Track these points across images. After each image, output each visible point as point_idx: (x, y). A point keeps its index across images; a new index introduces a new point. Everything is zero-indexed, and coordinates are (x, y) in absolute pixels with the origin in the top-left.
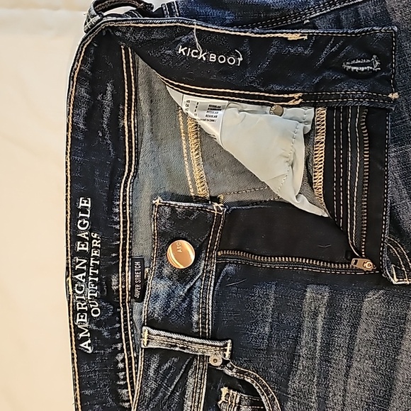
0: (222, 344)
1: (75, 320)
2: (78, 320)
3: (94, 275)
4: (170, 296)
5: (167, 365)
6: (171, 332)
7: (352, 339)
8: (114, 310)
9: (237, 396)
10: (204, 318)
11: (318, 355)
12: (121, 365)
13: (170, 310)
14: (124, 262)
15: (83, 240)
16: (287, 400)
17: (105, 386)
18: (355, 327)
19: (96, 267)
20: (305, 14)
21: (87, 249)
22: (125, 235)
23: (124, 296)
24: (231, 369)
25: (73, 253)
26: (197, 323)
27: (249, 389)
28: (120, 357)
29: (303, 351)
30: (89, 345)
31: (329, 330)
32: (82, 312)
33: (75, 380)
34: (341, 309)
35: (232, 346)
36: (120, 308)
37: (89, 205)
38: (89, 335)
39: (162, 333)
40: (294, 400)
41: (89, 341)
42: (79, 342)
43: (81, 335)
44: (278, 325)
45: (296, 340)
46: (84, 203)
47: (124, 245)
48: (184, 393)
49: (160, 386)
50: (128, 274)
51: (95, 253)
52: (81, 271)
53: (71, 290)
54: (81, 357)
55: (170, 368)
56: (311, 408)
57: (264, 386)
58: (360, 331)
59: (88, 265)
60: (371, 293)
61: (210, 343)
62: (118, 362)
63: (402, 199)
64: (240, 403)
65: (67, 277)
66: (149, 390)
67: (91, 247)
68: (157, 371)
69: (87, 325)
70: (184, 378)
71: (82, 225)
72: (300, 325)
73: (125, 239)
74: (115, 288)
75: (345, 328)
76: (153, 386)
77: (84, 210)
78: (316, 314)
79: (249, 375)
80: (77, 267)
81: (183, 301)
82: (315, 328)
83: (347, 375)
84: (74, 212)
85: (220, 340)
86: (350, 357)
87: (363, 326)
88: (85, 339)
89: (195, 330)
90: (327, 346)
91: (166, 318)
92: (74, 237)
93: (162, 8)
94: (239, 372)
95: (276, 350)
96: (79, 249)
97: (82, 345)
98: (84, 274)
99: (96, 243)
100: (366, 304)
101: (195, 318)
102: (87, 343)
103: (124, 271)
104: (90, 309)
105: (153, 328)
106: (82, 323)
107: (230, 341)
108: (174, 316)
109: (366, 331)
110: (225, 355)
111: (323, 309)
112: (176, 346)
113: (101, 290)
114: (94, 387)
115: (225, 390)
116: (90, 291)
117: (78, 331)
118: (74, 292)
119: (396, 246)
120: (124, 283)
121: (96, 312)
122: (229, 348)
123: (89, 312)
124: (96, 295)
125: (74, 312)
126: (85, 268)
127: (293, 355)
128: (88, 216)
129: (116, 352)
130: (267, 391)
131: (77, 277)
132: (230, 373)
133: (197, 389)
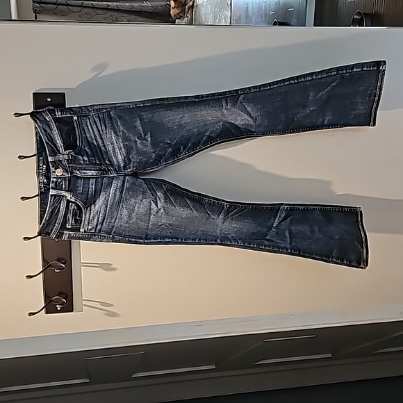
4: (57, 182)
5: (56, 198)
6: (57, 190)
10: (66, 186)
21: (42, 168)
26: (64, 187)
32: (41, 182)
37: (42, 159)
39: (55, 190)
48: (60, 206)
49: (54, 203)
59: (42, 171)
60: (105, 178)
61: (67, 192)
66: (51, 205)
68: (53, 200)
70: (60, 202)
71: (41, 163)
72: (89, 187)
80: (39, 172)
81: (60, 183)
85: (70, 192)
89: (63, 189)
91: (56, 187)
96: (40, 168)
105: (53, 189)
106: (41, 185)
107: (72, 192)
108: (58, 186)
110: (71, 196)
112: (58, 193)
117: (40, 187)
121: (45, 182)
123: (43, 182)
125: (39, 183)
128: (42, 161)
133: (64, 204)
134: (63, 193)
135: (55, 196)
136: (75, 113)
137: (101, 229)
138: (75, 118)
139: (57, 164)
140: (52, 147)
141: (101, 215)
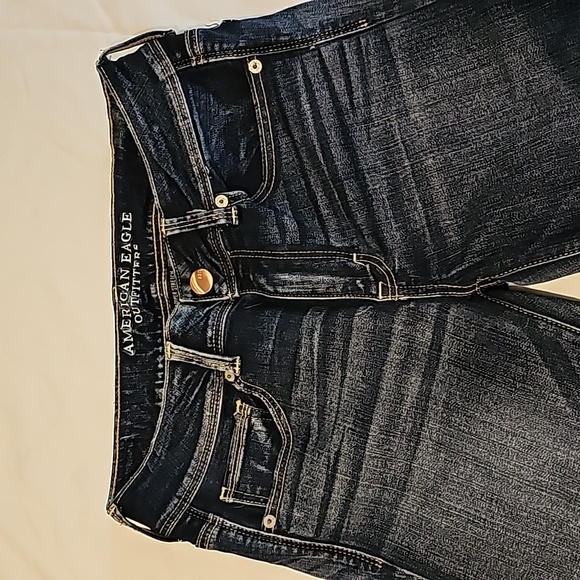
0: (231, 359)
1: (120, 325)
2: (123, 326)
3: (137, 285)
4: (191, 316)
5: (188, 377)
6: (188, 348)
7: (346, 352)
8: (155, 317)
9: (248, 409)
10: (217, 334)
11: (315, 367)
12: (160, 366)
13: (188, 327)
14: (160, 273)
15: (127, 253)
16: (291, 410)
17: (143, 387)
18: (347, 342)
19: (138, 277)
20: (312, 40)
21: (130, 261)
22: (158, 246)
23: (164, 304)
24: (239, 384)
25: (118, 264)
26: (211, 338)
27: (258, 403)
28: (160, 359)
29: (303, 364)
30: (132, 349)
31: (325, 345)
32: (126, 318)
33: (116, 380)
34: (335, 325)
35: (241, 362)
36: (161, 315)
37: (130, 220)
38: (132, 340)
39: (181, 348)
40: (297, 410)
41: (132, 345)
42: (123, 345)
43: (125, 340)
44: (280, 343)
45: (296, 355)
46: (127, 218)
47: (159, 256)
48: (203, 404)
49: (183, 395)
50: (164, 283)
51: (136, 265)
52: (125, 281)
53: (116, 298)
54: (124, 360)
55: (190, 380)
56: (312, 415)
57: (270, 400)
58: (351, 345)
59: (130, 275)
60: (361, 308)
61: (220, 358)
62: (158, 363)
63: (387, 219)
64: (251, 415)
65: (113, 285)
66: (173, 398)
67: (133, 260)
68: (179, 382)
69: (130, 330)
70: (203, 390)
71: (125, 237)
72: (299, 341)
73: (158, 250)
74: (154, 296)
75: (338, 343)
76: (177, 394)
77: (126, 224)
78: (313, 331)
79: (256, 390)
80: (121, 277)
81: (201, 320)
82: (312, 344)
83: (342, 385)
84: (118, 226)
85: (230, 356)
86: (344, 368)
87: (354, 340)
88: (128, 343)
89: (209, 346)
90: (324, 359)
91: (185, 334)
92: (118, 249)
93: (183, 35)
94: (245, 386)
95: (278, 366)
96: (123, 260)
97: (126, 348)
98: (128, 284)
99: (137, 255)
100: (356, 320)
101: (209, 334)
102: (130, 347)
103: (160, 280)
104: (133, 316)
105: (174, 343)
106: (126, 328)
107: (238, 357)
108: (191, 333)
109: (357, 344)
110: (235, 371)
111: (318, 327)
112: (192, 360)
113: (142, 297)
114: (133, 387)
115: (239, 403)
116: (133, 299)
117: (123, 336)
118: (119, 299)
119: (381, 264)
120: (161, 291)
121: (138, 319)
122: (238, 363)
123: (132, 318)
124: (138, 302)
125: (120, 319)
126: (128, 278)
127: (294, 369)
128: (130, 229)
129: (158, 354)
130: (273, 404)
131: (121, 286)
132: (238, 388)
133: (215, 399)
134: (211, 361)
135: (186, 367)
136: (255, 48)
137: (340, 527)
138: (255, 67)
139: (192, 249)
140: (171, 181)
141: (341, 467)
